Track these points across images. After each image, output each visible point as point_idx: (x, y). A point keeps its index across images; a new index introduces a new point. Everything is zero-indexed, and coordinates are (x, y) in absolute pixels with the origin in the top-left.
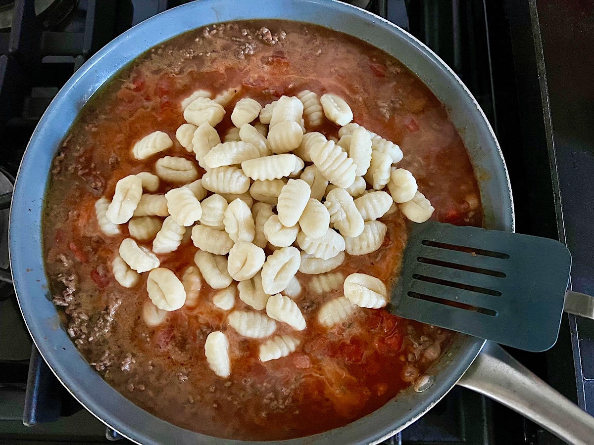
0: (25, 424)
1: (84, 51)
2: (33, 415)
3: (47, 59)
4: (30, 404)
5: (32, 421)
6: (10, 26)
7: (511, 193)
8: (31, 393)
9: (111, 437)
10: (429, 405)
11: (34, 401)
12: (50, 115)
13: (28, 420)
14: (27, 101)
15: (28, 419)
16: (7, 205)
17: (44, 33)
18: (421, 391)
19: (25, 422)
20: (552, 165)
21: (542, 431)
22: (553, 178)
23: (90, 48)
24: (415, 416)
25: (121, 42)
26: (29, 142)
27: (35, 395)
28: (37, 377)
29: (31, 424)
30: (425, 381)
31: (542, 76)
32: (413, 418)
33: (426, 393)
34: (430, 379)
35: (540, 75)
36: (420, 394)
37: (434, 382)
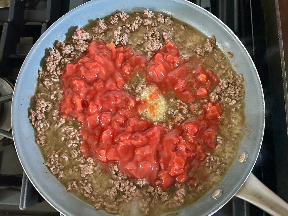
0: (21, 209)
1: (47, 21)
2: (24, 204)
3: (27, 24)
4: (23, 199)
5: (24, 207)
6: (9, 6)
7: (264, 99)
10: (220, 206)
11: (25, 197)
12: (30, 56)
14: (18, 45)
15: (22, 206)
16: (11, 100)
17: (26, 11)
18: (216, 198)
20: (284, 84)
22: (285, 91)
23: (49, 20)
24: (213, 212)
25: (66, 18)
26: (20, 70)
27: (25, 195)
28: (26, 186)
29: (24, 209)
30: (218, 193)
31: (281, 38)
32: (212, 213)
33: (218, 199)
34: (220, 192)
35: (280, 37)
36: (215, 200)
37: (222, 194)
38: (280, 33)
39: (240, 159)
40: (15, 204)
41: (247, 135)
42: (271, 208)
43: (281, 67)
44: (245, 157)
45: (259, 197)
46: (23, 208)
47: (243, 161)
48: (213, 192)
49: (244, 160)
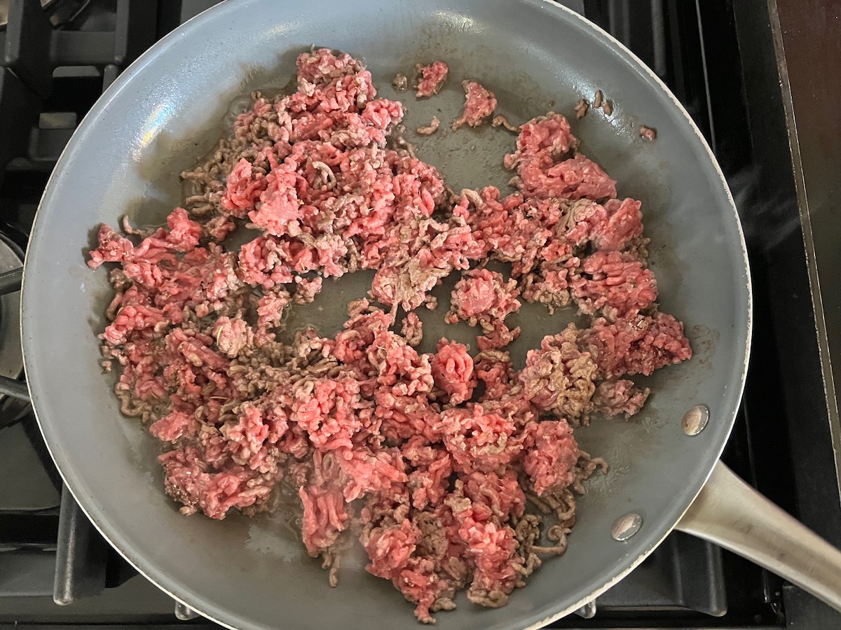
0: (58, 602)
1: (117, 58)
2: (68, 588)
3: (60, 72)
4: (63, 573)
5: (67, 597)
6: (6, 23)
8: (64, 557)
9: (182, 616)
10: (636, 558)
11: (69, 567)
13: (61, 597)
14: (35, 133)
15: (61, 593)
16: (17, 287)
17: (55, 33)
18: (623, 539)
19: (57, 599)
20: (801, 210)
21: (790, 587)
23: (124, 55)
24: (616, 576)
25: (173, 43)
26: (45, 192)
27: (70, 560)
28: (72, 533)
29: (66, 602)
30: (628, 525)
31: (786, 83)
32: (614, 579)
33: (630, 541)
34: (636, 521)
35: (783, 82)
36: (623, 543)
37: (641, 526)
38: (783, 70)
39: (687, 426)
40: (38, 594)
41: (703, 359)
42: (782, 556)
43: (791, 163)
44: (700, 418)
45: (746, 528)
46: (64, 601)
47: (696, 431)
48: (615, 524)
49: (700, 428)
